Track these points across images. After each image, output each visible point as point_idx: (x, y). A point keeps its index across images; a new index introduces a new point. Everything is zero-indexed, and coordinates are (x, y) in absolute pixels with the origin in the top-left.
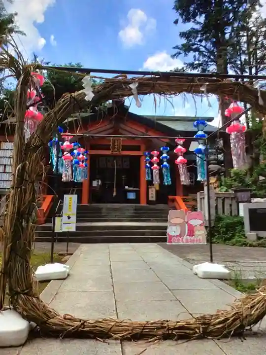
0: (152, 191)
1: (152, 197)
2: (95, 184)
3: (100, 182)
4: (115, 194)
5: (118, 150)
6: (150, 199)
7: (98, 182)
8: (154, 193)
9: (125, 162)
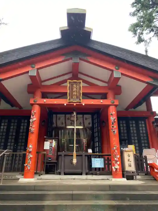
0: (129, 156)
1: (130, 166)
2: (47, 145)
3: (54, 143)
4: (75, 161)
5: (77, 97)
6: (127, 168)
7: (51, 143)
8: (132, 159)
9: (86, 119)
